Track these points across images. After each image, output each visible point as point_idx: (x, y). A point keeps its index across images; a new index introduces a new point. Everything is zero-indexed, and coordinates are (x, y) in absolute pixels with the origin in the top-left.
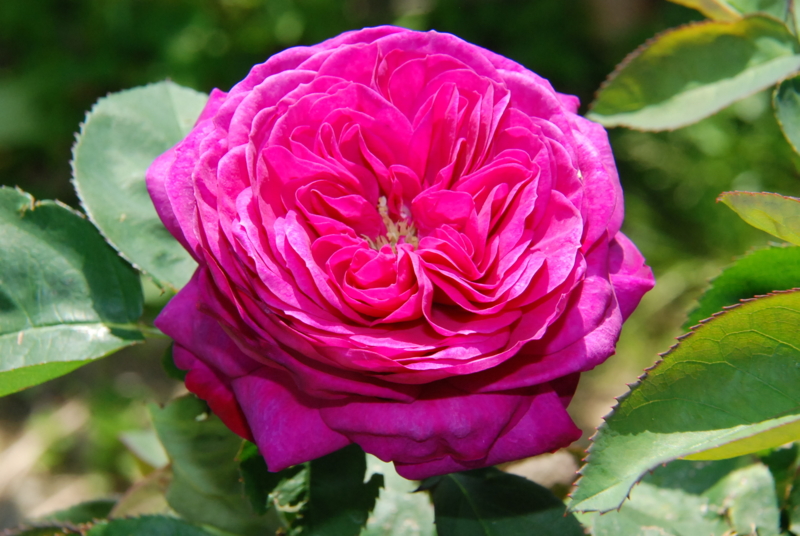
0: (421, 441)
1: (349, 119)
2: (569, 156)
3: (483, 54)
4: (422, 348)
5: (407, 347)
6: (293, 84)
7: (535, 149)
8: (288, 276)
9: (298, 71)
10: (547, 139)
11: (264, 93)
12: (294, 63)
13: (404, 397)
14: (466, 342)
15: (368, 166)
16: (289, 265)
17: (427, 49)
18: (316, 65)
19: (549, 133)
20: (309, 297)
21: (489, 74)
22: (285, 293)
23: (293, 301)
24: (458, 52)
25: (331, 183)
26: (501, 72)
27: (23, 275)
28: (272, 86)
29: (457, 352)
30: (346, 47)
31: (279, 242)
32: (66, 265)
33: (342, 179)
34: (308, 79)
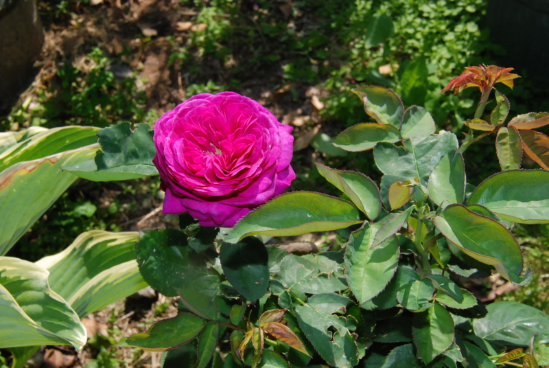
0: (204, 214)
1: (209, 115)
2: (269, 140)
4: (202, 185)
5: (198, 184)
6: (201, 103)
7: (258, 137)
8: (173, 156)
9: (205, 100)
10: (264, 134)
11: (191, 104)
12: (204, 97)
13: (200, 200)
14: (215, 186)
15: (211, 131)
16: (175, 154)
17: (242, 101)
18: (209, 99)
19: (266, 132)
21: (257, 112)
22: (170, 160)
24: (250, 104)
25: (196, 132)
26: (261, 113)
27: (143, 149)
28: (194, 103)
29: (211, 188)
30: (219, 96)
31: (174, 146)
33: (201, 132)
34: (205, 102)
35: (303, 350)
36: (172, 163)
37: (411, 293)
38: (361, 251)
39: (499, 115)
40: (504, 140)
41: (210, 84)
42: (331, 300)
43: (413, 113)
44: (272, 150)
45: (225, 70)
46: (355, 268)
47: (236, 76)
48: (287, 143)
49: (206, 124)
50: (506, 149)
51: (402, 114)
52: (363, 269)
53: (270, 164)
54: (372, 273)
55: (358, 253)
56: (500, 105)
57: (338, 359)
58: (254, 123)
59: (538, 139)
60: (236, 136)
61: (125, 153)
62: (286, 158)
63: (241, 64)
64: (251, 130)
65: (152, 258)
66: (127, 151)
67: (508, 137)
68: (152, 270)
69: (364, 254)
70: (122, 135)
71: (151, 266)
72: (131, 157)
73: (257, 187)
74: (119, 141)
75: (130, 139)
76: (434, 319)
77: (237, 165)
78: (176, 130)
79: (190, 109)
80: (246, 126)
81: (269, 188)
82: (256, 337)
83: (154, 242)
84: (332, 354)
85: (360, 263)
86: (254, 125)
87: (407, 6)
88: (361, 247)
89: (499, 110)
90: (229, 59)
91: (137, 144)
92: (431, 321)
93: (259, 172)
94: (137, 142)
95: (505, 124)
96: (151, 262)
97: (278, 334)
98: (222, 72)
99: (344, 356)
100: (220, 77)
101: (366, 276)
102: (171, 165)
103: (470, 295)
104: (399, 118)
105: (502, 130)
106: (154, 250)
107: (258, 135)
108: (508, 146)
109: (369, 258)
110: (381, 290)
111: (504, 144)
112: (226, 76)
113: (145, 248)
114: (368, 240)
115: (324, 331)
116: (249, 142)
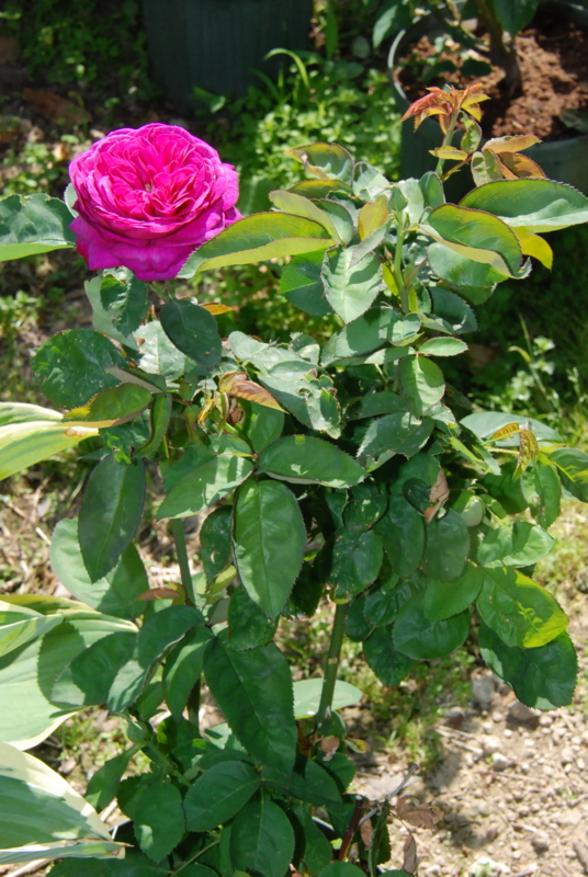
2: (212, 170)
3: (193, 138)
6: (123, 138)
7: (199, 168)
8: (100, 195)
9: (125, 135)
11: (111, 140)
12: (126, 133)
14: (156, 222)
15: (140, 166)
16: (102, 193)
19: (207, 163)
20: (106, 203)
22: (98, 200)
23: (100, 203)
24: (183, 134)
25: (124, 168)
27: (42, 223)
28: (115, 138)
29: (152, 225)
31: (100, 184)
32: (57, 221)
33: (129, 168)
34: (127, 138)
35: (277, 407)
37: (394, 331)
38: (338, 274)
39: (470, 143)
40: (479, 166)
41: (20, 295)
42: (297, 368)
43: (363, 171)
44: (218, 182)
45: (40, 278)
46: (333, 290)
47: (57, 284)
48: (231, 179)
49: (134, 159)
50: (483, 176)
51: (352, 168)
52: (342, 292)
53: (216, 197)
54: (353, 294)
55: (335, 276)
56: (470, 132)
57: (316, 421)
58: (192, 153)
59: (518, 162)
60: (172, 170)
61: (16, 232)
62: (232, 194)
63: (61, 268)
64: (188, 161)
65: (57, 370)
66: (20, 228)
67: (484, 163)
68: (59, 383)
69: (341, 277)
70: (10, 212)
71: (56, 380)
72: (26, 235)
73: (204, 226)
74: (6, 220)
75: (21, 215)
76: (420, 374)
77: (179, 197)
78: (99, 167)
79: (112, 144)
80: (182, 157)
81: (218, 225)
82: (219, 401)
83: (58, 351)
84: (308, 416)
85: (338, 286)
86: (192, 155)
87: (290, 175)
88: (337, 270)
89: (469, 137)
90: (42, 263)
91: (32, 219)
92: (417, 376)
93: (207, 204)
94: (31, 216)
95: (479, 149)
96: (56, 375)
97: (245, 391)
98: (35, 281)
99: (322, 418)
100: (33, 288)
101: (347, 297)
102: (99, 205)
103: (457, 343)
104: (349, 173)
105: (477, 155)
106: (59, 361)
107: (199, 166)
108: (485, 172)
109: (347, 282)
110: (367, 309)
111: (480, 170)
112: (42, 286)
113: (46, 360)
114: (344, 263)
115: (296, 394)
116: (188, 173)
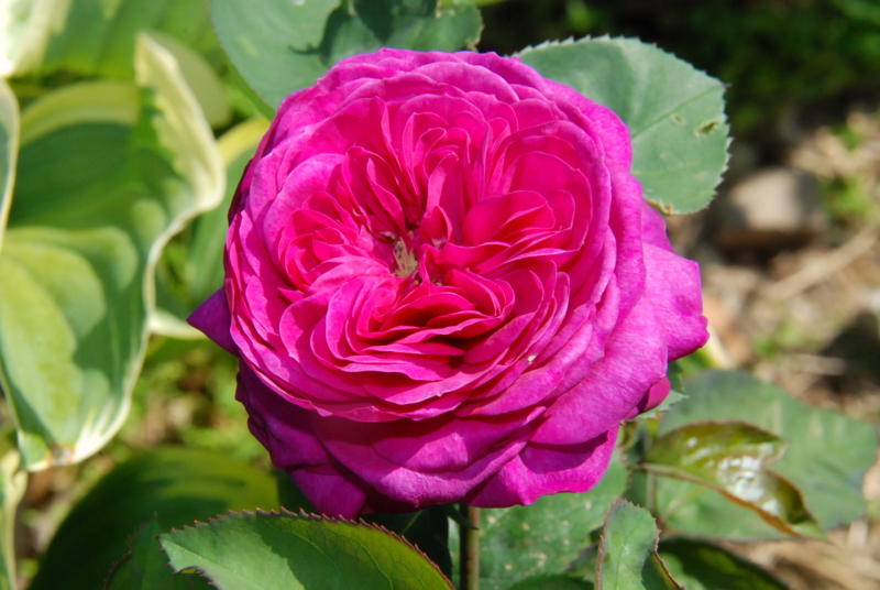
36: (256, 211)
48: (626, 377)
62: (588, 417)
64: (522, 272)
77: (395, 347)
79: (436, 89)
81: (449, 469)
102: (250, 214)
107: (526, 304)
116: (480, 304)
